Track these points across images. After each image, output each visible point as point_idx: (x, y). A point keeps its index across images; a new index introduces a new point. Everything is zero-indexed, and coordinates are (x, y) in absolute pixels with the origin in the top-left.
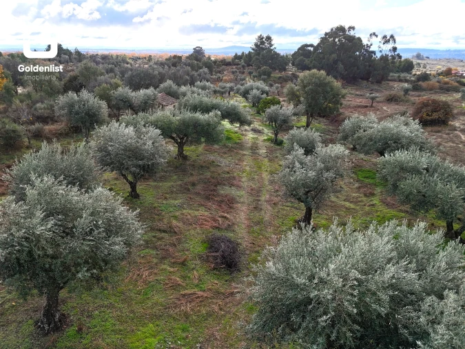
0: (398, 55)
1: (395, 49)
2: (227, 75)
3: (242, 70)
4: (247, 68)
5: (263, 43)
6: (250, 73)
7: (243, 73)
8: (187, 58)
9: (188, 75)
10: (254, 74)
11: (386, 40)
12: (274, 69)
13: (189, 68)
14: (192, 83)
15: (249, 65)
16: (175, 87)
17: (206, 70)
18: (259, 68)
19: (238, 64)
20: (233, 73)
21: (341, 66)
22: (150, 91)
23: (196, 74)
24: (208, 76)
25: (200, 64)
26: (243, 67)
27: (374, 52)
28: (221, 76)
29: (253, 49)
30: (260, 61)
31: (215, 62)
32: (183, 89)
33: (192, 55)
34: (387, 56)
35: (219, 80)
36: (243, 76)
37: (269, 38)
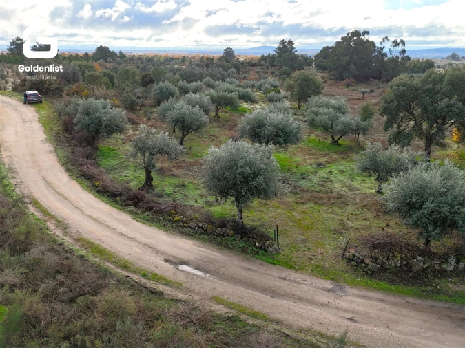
0: (408, 57)
1: (404, 51)
2: (252, 74)
3: (266, 70)
4: (270, 68)
5: (285, 46)
6: (272, 73)
7: (267, 73)
8: (219, 59)
9: (220, 74)
10: (276, 73)
11: (396, 44)
12: (294, 69)
13: (221, 69)
14: (223, 80)
15: (272, 66)
16: (212, 81)
17: (234, 70)
18: (281, 68)
19: (262, 65)
20: (257, 72)
21: (352, 67)
22: (199, 83)
23: (226, 73)
24: (236, 75)
25: (230, 65)
26: (267, 67)
27: (385, 55)
28: (247, 75)
29: (276, 52)
30: (281, 63)
31: (242, 63)
32: (217, 83)
33: (223, 57)
34: (397, 57)
35: (245, 78)
36: (266, 76)
37: (291, 42)
